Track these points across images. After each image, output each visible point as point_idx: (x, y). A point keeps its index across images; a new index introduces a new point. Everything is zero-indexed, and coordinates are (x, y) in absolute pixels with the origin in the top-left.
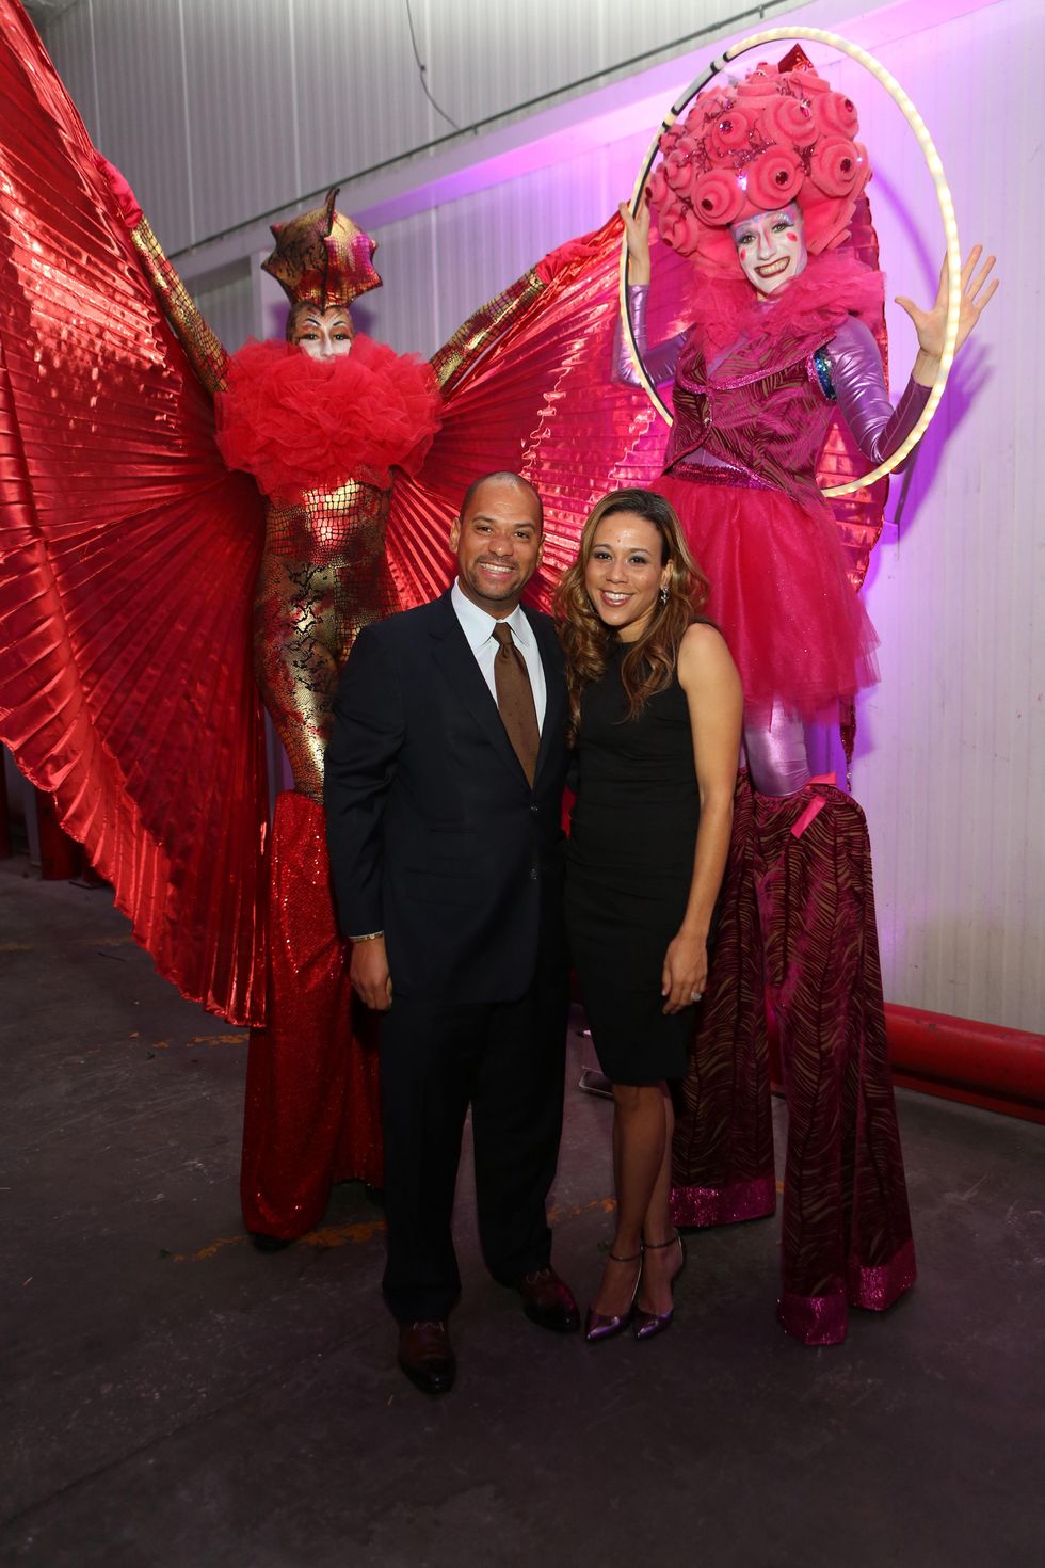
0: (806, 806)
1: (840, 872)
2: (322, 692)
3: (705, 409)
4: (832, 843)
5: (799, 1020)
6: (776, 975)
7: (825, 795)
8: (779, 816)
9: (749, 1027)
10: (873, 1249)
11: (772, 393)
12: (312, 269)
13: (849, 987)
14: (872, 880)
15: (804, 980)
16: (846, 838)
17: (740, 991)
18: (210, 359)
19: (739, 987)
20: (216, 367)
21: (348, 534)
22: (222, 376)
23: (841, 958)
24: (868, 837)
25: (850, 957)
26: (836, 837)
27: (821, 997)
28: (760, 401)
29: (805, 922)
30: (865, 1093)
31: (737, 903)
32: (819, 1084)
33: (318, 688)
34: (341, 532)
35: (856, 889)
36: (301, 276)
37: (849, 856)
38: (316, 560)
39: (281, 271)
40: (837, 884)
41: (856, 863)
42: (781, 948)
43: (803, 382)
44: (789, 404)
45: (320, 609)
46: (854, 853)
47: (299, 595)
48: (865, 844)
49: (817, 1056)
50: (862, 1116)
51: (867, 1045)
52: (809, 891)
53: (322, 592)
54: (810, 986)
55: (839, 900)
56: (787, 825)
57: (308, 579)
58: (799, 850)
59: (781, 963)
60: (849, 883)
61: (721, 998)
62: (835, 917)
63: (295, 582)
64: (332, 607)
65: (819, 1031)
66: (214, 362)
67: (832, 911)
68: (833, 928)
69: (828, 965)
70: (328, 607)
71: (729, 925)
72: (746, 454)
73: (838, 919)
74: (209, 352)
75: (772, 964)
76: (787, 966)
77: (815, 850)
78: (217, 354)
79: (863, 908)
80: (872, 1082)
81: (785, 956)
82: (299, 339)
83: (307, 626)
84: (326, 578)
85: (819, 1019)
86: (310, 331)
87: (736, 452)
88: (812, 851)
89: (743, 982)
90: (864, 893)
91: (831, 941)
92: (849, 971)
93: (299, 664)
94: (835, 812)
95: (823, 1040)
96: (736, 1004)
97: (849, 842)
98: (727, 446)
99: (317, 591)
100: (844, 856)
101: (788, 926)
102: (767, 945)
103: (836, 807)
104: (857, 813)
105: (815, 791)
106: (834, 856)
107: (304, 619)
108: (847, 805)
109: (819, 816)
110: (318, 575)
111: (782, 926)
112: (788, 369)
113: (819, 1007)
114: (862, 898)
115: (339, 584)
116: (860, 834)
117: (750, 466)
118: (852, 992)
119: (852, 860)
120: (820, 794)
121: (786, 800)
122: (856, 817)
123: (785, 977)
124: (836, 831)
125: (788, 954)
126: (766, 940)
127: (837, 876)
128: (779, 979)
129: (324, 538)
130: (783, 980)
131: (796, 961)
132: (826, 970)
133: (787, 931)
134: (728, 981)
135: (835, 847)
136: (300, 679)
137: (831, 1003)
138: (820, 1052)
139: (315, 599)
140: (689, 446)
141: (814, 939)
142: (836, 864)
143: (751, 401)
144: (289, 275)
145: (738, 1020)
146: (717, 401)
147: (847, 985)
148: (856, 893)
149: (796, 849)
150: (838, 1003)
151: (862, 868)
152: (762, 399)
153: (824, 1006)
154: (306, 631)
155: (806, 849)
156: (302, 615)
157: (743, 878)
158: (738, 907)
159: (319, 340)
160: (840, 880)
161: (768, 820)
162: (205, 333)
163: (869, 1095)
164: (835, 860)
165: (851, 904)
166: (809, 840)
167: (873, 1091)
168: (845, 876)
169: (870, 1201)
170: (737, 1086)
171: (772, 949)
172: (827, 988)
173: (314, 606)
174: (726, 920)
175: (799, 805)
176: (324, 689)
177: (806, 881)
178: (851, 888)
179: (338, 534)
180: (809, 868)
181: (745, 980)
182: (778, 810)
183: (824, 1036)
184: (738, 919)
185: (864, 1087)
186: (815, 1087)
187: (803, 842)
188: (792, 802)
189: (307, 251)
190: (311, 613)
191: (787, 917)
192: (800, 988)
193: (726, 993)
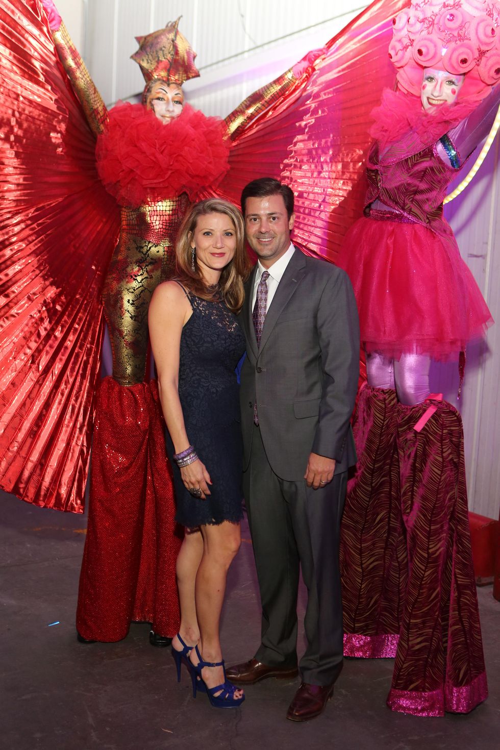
0: (425, 411)
1: (444, 450)
2: (138, 321)
3: (379, 178)
4: (441, 433)
5: (417, 535)
6: (406, 509)
7: (438, 406)
8: (409, 417)
9: (394, 541)
10: (461, 676)
11: (414, 165)
12: (163, 60)
13: (449, 517)
14: (463, 455)
15: (421, 512)
16: (449, 430)
17: (389, 520)
18: (96, 111)
19: (389, 518)
20: (99, 117)
21: (171, 226)
22: (102, 123)
23: (444, 500)
24: (462, 430)
25: (450, 499)
26: (443, 430)
27: (430, 523)
28: (407, 170)
29: (424, 479)
30: (456, 581)
31: (390, 468)
32: (425, 571)
33: (137, 319)
34: (168, 224)
35: (455, 460)
36: (156, 64)
37: (451, 441)
38: (153, 240)
39: (143, 60)
40: (442, 457)
41: (455, 445)
42: (410, 493)
43: (431, 157)
44: (425, 171)
45: (152, 271)
46: (454, 439)
47: (141, 260)
48: (461, 434)
49: (426, 555)
50: (454, 595)
51: (458, 552)
52: (427, 461)
53: (155, 260)
54: (425, 516)
55: (443, 467)
56: (414, 422)
57: (148, 251)
58: (422, 437)
59: (410, 502)
60: (451, 457)
61: (378, 523)
62: (441, 476)
63: (140, 251)
64: (160, 270)
65: (429, 542)
66: (98, 113)
67: (439, 472)
68: (440, 482)
69: (436, 504)
70: (157, 270)
71: (384, 481)
72: (401, 202)
73: (443, 478)
74: (96, 107)
75: (405, 502)
76: (412, 503)
77: (430, 437)
78: (100, 109)
79: (458, 472)
80: (461, 574)
81: (412, 498)
82: (152, 99)
83: (142, 279)
84: (158, 252)
85: (429, 535)
86: (160, 96)
87: (395, 201)
88: (429, 438)
89: (392, 515)
90: (459, 463)
91: (438, 489)
92: (449, 507)
93: (131, 302)
94: (443, 415)
95: (430, 546)
96: (387, 527)
97: (451, 433)
98: (390, 198)
99: (152, 259)
100: (447, 441)
101: (414, 481)
102: (402, 491)
103: (444, 412)
104: (456, 416)
105: (432, 403)
106: (441, 441)
107: (141, 275)
108: (450, 411)
109: (433, 417)
110: (154, 250)
111: (411, 481)
112: (423, 151)
113: (430, 528)
114: (457, 466)
115: (166, 256)
116: (457, 428)
117: (403, 209)
118: (450, 520)
119: (453, 443)
120: (434, 404)
121: (414, 408)
122: (456, 418)
123: (411, 510)
124: (443, 426)
125: (414, 497)
126: (402, 488)
127: (442, 452)
128: (408, 511)
129: (158, 227)
130: (410, 512)
131: (417, 500)
132: (434, 507)
133: (414, 484)
134: (382, 514)
135: (442, 435)
136: (128, 311)
137: (438, 526)
138: (428, 553)
139: (150, 263)
140: (371, 199)
141: (428, 489)
142: (442, 446)
143: (402, 170)
144: (148, 63)
145: (388, 537)
146: (384, 172)
147: (448, 516)
148: (454, 463)
149: (421, 437)
150: (442, 527)
151: (458, 448)
152: (408, 170)
153: (432, 528)
154: (141, 282)
155: (426, 437)
156: (141, 272)
157: (394, 453)
158: (390, 471)
159: (165, 102)
160: (445, 455)
161: (403, 419)
162: (95, 95)
163: (459, 582)
164: (441, 443)
165: (451, 468)
166: (427, 431)
167: (462, 580)
168: (448, 453)
169: (459, 646)
170: (385, 576)
171: (405, 494)
172: (435, 517)
173: (149, 268)
174: (383, 477)
175: (421, 411)
176: (140, 321)
177: (425, 455)
178: (452, 459)
179: (166, 225)
180: (427, 447)
181: (393, 513)
182: (409, 413)
183: (431, 544)
184: (390, 477)
185: (456, 577)
186: (423, 572)
187: (425, 433)
188: (416, 409)
189: (161, 49)
190: (147, 272)
191: (414, 476)
192: (418, 517)
193: (381, 520)
